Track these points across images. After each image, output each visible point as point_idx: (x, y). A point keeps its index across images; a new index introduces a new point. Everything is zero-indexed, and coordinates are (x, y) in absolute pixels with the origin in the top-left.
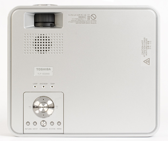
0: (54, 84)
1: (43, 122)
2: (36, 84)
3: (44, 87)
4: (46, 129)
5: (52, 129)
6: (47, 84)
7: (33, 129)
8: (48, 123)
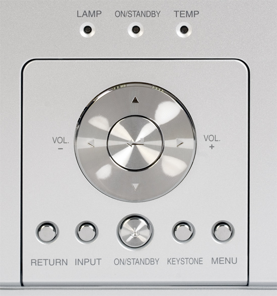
0: (194, 14)
1: (135, 226)
2: (96, 13)
3: (136, 30)
4: (152, 261)
5: (182, 261)
6: (153, 14)
7: (78, 262)
8: (163, 229)
